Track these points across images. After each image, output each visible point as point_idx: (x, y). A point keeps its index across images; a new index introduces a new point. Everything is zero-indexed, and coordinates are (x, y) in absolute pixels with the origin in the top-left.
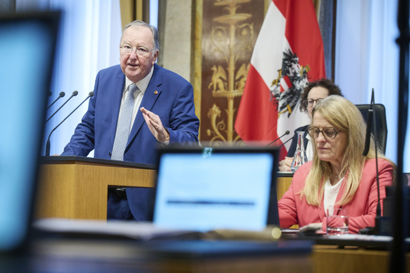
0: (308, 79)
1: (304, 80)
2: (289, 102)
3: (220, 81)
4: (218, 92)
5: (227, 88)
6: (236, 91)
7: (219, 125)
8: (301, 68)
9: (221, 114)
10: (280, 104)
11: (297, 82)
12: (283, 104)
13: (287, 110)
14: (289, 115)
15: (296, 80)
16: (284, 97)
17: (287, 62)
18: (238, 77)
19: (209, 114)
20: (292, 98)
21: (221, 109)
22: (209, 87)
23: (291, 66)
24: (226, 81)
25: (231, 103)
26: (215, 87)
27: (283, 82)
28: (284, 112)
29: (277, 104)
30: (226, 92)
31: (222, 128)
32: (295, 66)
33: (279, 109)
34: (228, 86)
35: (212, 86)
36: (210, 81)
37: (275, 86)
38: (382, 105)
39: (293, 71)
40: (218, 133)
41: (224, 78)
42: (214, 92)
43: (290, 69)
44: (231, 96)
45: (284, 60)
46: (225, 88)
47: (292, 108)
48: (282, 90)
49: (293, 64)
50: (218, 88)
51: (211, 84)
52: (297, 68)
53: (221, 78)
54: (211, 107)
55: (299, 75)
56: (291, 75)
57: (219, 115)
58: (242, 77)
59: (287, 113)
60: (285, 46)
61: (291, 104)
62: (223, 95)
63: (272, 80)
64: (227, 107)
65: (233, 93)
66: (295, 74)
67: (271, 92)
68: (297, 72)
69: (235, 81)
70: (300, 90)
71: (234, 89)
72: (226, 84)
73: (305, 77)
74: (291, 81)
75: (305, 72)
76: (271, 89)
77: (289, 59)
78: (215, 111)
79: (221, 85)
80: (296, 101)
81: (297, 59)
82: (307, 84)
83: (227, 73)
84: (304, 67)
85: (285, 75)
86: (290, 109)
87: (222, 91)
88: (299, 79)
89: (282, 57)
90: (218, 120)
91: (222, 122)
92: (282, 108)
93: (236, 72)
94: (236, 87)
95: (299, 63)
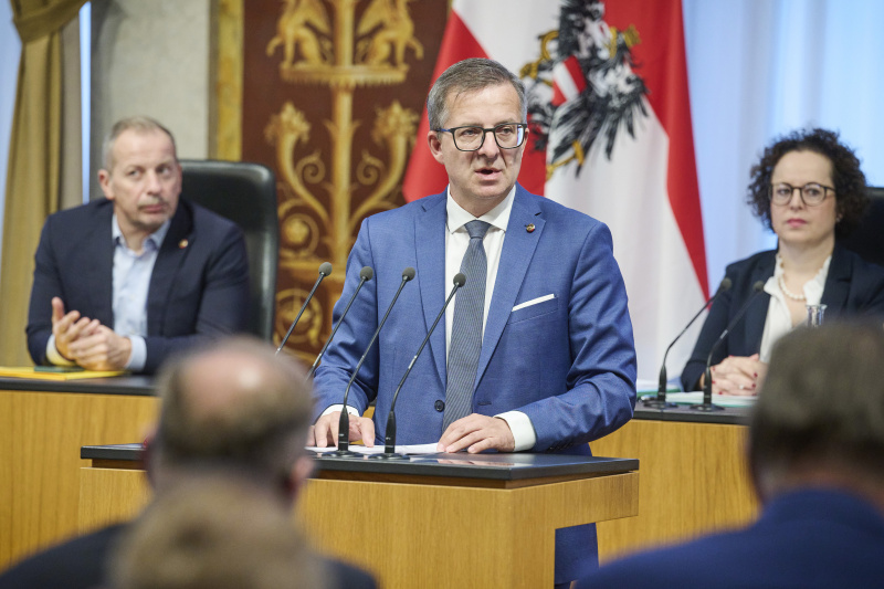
0: (633, 67)
1: (619, 68)
2: (578, 133)
3: (305, 34)
4: (301, 66)
5: (330, 56)
6: (361, 68)
7: (305, 168)
8: (610, 33)
9: (310, 133)
11: (600, 74)
12: (564, 140)
13: (575, 157)
14: (579, 169)
15: (597, 68)
16: (566, 119)
17: (573, 17)
18: (365, 27)
19: (269, 132)
20: (585, 120)
21: (308, 118)
22: (270, 51)
23: (582, 28)
24: (327, 37)
25: (344, 105)
26: (289, 50)
27: (561, 74)
28: (567, 163)
29: (545, 138)
30: (326, 67)
31: (314, 175)
32: (593, 27)
33: (550, 154)
34: (333, 51)
35: (281, 49)
36: (274, 32)
39: (589, 42)
40: (300, 190)
41: (321, 24)
42: (286, 66)
43: (581, 37)
44: (342, 83)
45: (565, 11)
46: (323, 57)
47: (586, 149)
48: (560, 98)
49: (588, 22)
50: (299, 56)
51: (275, 42)
52: (600, 36)
53: (308, 25)
54: (278, 110)
55: (604, 54)
56: (585, 54)
57: (305, 138)
58: (379, 27)
59: (574, 165)
61: (583, 139)
62: (316, 77)
64: (329, 113)
65: (352, 74)
66: (594, 50)
68: (599, 44)
69: (357, 39)
70: (608, 97)
71: (354, 62)
72: (328, 44)
73: (622, 61)
74: (582, 72)
75: (622, 48)
77: (578, 7)
78: (292, 124)
79: (311, 47)
80: (596, 129)
81: (600, 7)
82: (629, 81)
83: (331, 13)
84: (619, 32)
85: (569, 54)
86: (580, 154)
87: (313, 64)
88: (605, 66)
90: (300, 151)
91: (313, 159)
92: (560, 151)
93: (359, 13)
94: (360, 57)
95: (605, 18)
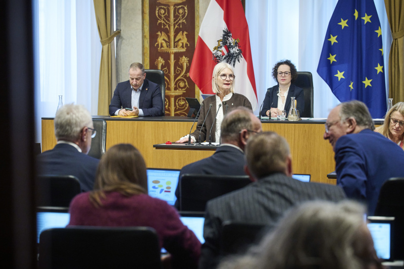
0: (238, 47)
1: (236, 48)
3: (163, 41)
4: (162, 48)
5: (169, 46)
6: (176, 49)
7: (164, 70)
8: (233, 40)
9: (165, 63)
11: (232, 49)
15: (231, 47)
17: (225, 37)
18: (176, 40)
19: (155, 63)
20: (229, 59)
21: (164, 60)
22: (156, 45)
23: (228, 39)
24: (168, 42)
25: (172, 56)
26: (160, 45)
27: (223, 49)
30: (168, 49)
31: (166, 72)
32: (230, 39)
34: (169, 45)
35: (158, 45)
37: (216, 51)
41: (167, 39)
42: (159, 49)
43: (227, 41)
44: (172, 52)
45: (224, 35)
46: (167, 47)
50: (162, 46)
51: (157, 43)
52: (231, 40)
53: (164, 40)
54: (158, 58)
55: (232, 44)
56: (228, 44)
58: (180, 40)
60: (224, 26)
62: (166, 51)
63: (214, 47)
64: (169, 58)
65: (173, 50)
66: (230, 43)
67: (213, 54)
69: (174, 43)
70: (233, 54)
71: (174, 47)
73: (236, 46)
74: (228, 48)
75: (236, 43)
76: (213, 52)
77: (226, 34)
78: (161, 61)
79: (164, 44)
80: (231, 60)
81: (231, 34)
82: (238, 50)
83: (169, 37)
84: (235, 40)
85: (225, 45)
87: (165, 48)
88: (233, 47)
89: (222, 33)
90: (163, 67)
91: (166, 68)
93: (175, 37)
94: (175, 46)
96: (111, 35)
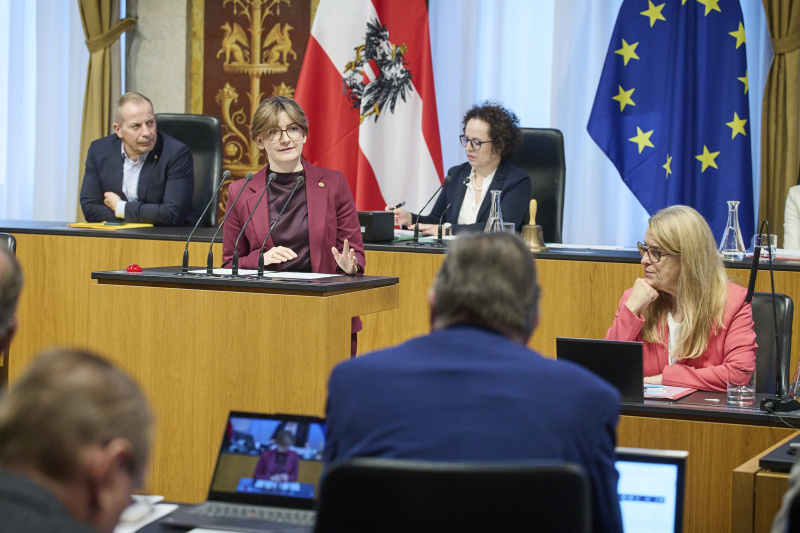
0: (404, 64)
1: (397, 65)
2: (376, 99)
3: (236, 47)
4: (234, 64)
5: (249, 59)
6: (265, 65)
7: (236, 116)
8: (393, 47)
9: (239, 98)
10: (364, 102)
11: (387, 68)
12: (368, 102)
13: (374, 111)
14: (377, 117)
15: (386, 65)
16: (370, 91)
17: (373, 38)
18: (267, 44)
19: (217, 98)
20: (380, 92)
21: (237, 91)
22: (218, 56)
23: (378, 44)
24: (248, 49)
25: (256, 84)
26: (228, 55)
27: (367, 68)
28: (371, 114)
29: (359, 101)
30: (247, 65)
31: (241, 120)
32: (383, 44)
33: (362, 110)
34: (250, 56)
35: (224, 54)
36: (220, 47)
37: (350, 72)
38: (558, 131)
39: (382, 52)
40: (234, 128)
41: (244, 42)
42: (226, 64)
43: (378, 49)
44: (255, 73)
45: (369, 35)
46: (246, 59)
47: (381, 107)
48: (367, 80)
49: (381, 41)
50: (233, 59)
51: (221, 51)
52: (387, 48)
53: (237, 43)
54: (222, 87)
55: (389, 58)
56: (379, 57)
57: (236, 101)
58: (275, 44)
59: (374, 115)
60: (370, 14)
61: (379, 102)
62: (242, 70)
63: (346, 63)
64: (249, 88)
65: (260, 68)
66: (384, 55)
67: (344, 80)
68: (387, 53)
69: (263, 50)
70: (392, 80)
71: (261, 62)
72: (248, 53)
73: (399, 61)
74: (378, 66)
75: (399, 55)
76: (345, 76)
77: (375, 33)
78: (229, 93)
79: (239, 54)
80: (386, 96)
81: (387, 33)
82: (402, 72)
83: (249, 36)
84: (397, 47)
85: (371, 58)
86: (377, 109)
87: (240, 62)
88: (390, 64)
89: (366, 30)
90: (233, 108)
91: (241, 112)
92: (367, 108)
93: (264, 36)
94: (264, 59)
95: (389, 39)
96: (110, 28)
